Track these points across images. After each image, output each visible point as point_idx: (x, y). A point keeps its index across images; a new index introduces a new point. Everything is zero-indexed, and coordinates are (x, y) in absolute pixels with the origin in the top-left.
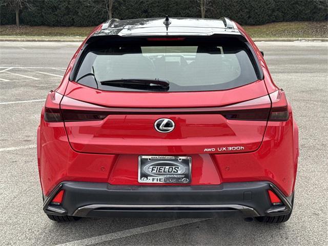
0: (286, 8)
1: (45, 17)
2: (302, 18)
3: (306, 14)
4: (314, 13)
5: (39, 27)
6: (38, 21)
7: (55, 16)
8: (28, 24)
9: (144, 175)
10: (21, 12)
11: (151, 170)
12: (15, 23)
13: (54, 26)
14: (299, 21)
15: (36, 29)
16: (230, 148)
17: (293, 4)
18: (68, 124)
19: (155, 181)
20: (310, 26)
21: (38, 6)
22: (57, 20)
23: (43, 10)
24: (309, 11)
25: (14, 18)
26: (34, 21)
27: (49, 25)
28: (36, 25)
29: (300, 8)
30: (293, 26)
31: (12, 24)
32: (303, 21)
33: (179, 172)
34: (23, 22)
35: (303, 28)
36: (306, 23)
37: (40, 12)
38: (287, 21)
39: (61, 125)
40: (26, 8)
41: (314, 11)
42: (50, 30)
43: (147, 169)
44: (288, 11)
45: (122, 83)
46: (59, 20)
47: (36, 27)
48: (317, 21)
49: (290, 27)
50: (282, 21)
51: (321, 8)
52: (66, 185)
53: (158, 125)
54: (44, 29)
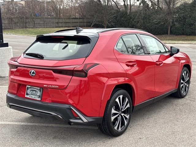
1: (185, 30)
5: (180, 36)
6: (181, 32)
7: (191, 29)
8: (175, 34)
9: (27, 94)
10: (171, 27)
12: (168, 34)
13: (190, 35)
15: (179, 37)
16: (53, 86)
19: (30, 97)
21: (181, 24)
22: (192, 32)
23: (184, 26)
25: (167, 31)
26: (178, 32)
27: (187, 35)
28: (179, 35)
31: (166, 34)
33: (38, 95)
34: (172, 33)
37: (182, 27)
40: (175, 25)
42: (186, 37)
43: (29, 91)
46: (193, 31)
47: (179, 36)
54: (183, 37)
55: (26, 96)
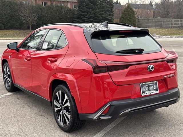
0: (5, 22)
2: (15, 28)
3: (17, 26)
4: (21, 25)
9: (144, 92)
11: (145, 89)
14: (13, 29)
16: (171, 75)
17: (9, 20)
18: (110, 73)
19: (147, 94)
20: (20, 32)
24: (18, 24)
29: (13, 22)
30: (11, 32)
32: (16, 29)
35: (16, 33)
36: (18, 30)
38: (6, 29)
39: (107, 74)
41: (21, 24)
43: (144, 89)
44: (6, 23)
45: (125, 51)
48: (23, 29)
49: (9, 32)
50: (3, 29)
51: (24, 23)
52: (112, 103)
53: (149, 69)
55: (142, 95)
